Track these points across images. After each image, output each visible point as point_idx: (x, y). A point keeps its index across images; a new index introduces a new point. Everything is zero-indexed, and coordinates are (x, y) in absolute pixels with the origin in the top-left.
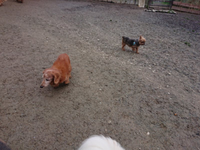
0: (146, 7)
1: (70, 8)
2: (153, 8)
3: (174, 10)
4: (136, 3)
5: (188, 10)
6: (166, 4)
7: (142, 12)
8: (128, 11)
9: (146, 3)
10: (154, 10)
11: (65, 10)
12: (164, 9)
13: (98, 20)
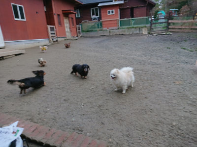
0: (149, 33)
1: (97, 42)
2: (154, 33)
3: (171, 32)
4: (141, 32)
5: (182, 30)
6: (165, 29)
7: (146, 37)
8: (135, 38)
9: (148, 30)
10: (154, 35)
11: (95, 43)
12: (163, 32)
13: (116, 45)
